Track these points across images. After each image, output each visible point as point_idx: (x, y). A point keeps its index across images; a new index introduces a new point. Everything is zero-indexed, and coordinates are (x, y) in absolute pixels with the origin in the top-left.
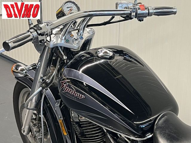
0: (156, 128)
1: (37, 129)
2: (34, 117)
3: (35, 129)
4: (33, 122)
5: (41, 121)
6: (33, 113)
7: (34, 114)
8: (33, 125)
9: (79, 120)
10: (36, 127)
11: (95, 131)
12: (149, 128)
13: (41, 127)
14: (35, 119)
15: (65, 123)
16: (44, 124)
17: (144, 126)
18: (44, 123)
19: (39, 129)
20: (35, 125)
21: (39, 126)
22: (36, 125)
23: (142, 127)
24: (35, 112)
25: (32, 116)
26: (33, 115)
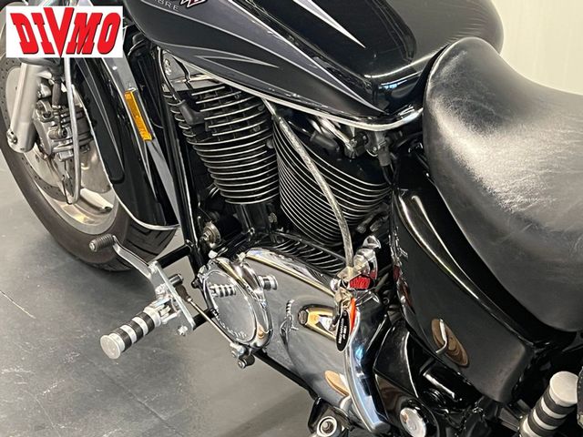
0: (432, 90)
1: (55, 128)
2: (45, 92)
3: (49, 130)
4: (43, 109)
5: (67, 106)
6: (40, 80)
7: (45, 81)
8: (41, 118)
9: (189, 85)
10: (53, 123)
11: (240, 116)
12: (410, 90)
13: (69, 122)
14: (49, 99)
15: (144, 102)
16: (78, 115)
17: (395, 86)
18: (77, 113)
19: (62, 128)
20: (48, 117)
21: (61, 119)
22: (52, 116)
23: (387, 87)
24: (48, 75)
25: (39, 89)
26: (42, 86)
